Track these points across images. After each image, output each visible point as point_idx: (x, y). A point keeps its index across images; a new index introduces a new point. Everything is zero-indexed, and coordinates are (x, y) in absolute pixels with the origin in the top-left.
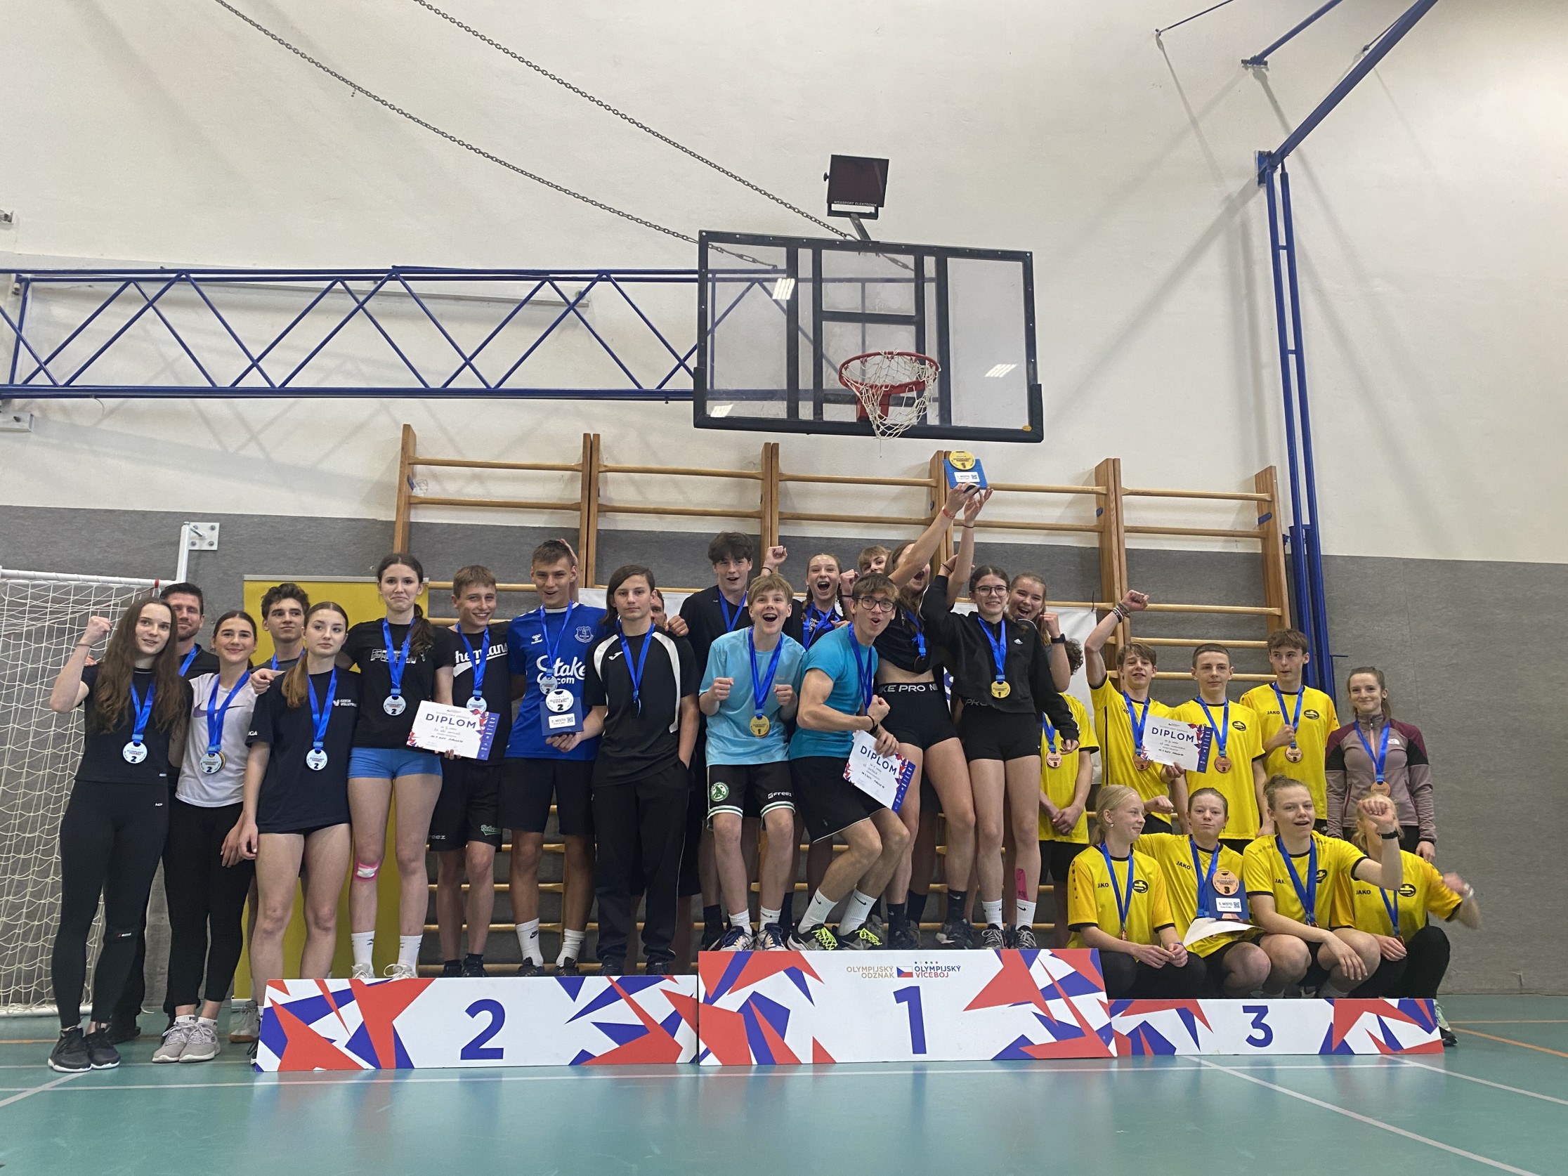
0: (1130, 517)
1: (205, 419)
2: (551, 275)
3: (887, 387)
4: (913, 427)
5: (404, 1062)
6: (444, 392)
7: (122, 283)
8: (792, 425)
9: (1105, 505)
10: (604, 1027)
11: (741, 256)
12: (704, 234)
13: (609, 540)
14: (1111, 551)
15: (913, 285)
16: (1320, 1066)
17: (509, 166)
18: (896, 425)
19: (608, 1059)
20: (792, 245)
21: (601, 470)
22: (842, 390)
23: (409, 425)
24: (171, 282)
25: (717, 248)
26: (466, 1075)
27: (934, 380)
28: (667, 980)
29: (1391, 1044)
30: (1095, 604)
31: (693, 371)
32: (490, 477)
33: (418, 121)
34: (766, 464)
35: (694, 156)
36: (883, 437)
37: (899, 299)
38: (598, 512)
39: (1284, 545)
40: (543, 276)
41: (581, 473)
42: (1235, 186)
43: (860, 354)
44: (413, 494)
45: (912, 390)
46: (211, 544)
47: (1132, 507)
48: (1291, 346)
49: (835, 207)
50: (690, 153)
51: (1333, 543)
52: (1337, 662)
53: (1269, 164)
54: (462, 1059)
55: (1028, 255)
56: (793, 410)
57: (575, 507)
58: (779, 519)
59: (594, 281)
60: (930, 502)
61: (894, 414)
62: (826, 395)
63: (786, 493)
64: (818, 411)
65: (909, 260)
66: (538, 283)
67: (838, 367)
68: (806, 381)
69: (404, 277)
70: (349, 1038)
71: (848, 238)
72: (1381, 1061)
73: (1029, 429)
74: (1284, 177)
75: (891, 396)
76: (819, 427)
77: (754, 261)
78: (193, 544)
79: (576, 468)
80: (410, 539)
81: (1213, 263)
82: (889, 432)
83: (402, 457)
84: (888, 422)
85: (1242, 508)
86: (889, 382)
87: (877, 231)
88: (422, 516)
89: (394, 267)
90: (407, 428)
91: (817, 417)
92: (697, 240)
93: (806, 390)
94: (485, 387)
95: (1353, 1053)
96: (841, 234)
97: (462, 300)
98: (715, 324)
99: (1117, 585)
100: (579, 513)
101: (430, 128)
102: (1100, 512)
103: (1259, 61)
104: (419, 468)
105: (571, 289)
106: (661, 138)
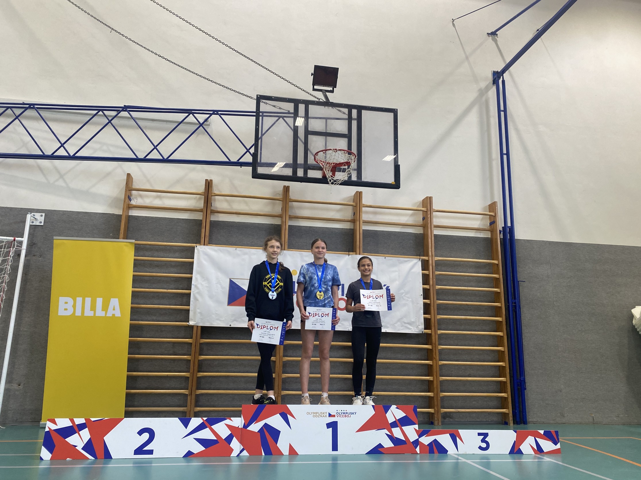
0: (436, 221)
1: (40, 168)
2: (193, 111)
3: (334, 164)
4: (345, 181)
5: (107, 455)
6: (145, 160)
7: (5, 109)
8: (294, 178)
9: (426, 216)
10: (199, 440)
11: (274, 106)
12: (259, 96)
13: (215, 225)
14: (428, 235)
15: (347, 121)
16: (509, 460)
17: (176, 64)
18: (338, 180)
19: (200, 454)
20: (296, 102)
21: (212, 195)
22: (316, 164)
23: (129, 174)
24: (26, 109)
25: (264, 103)
26: (136, 462)
27: (354, 162)
28: (228, 420)
29: (539, 450)
30: (421, 257)
31: (252, 154)
32: (164, 197)
33: (138, 44)
34: (284, 194)
35: (256, 63)
36: (332, 185)
37: (341, 127)
38: (211, 213)
39: (500, 234)
40: (189, 112)
41: (204, 196)
42: (483, 85)
43: (324, 149)
44: (131, 203)
45: (345, 165)
46: (41, 222)
47: (437, 217)
48: (505, 151)
49: (316, 87)
50: (255, 62)
51: (520, 234)
52: (521, 284)
53: (497, 76)
54: (134, 454)
55: (396, 110)
56: (295, 172)
57: (201, 211)
58: (289, 218)
59: (211, 115)
60: (353, 213)
61: (338, 175)
62: (309, 166)
63: (292, 207)
64: (305, 173)
65: (346, 110)
66: (187, 114)
67: (314, 154)
68: (300, 160)
69: (129, 110)
70: (84, 445)
71: (321, 100)
72: (535, 458)
73: (394, 183)
74: (503, 82)
75: (336, 168)
76: (306, 179)
77: (280, 108)
78: (33, 222)
79: (201, 194)
80: (128, 223)
81: (473, 117)
82: (335, 183)
83: (126, 187)
84: (335, 179)
85: (482, 219)
86: (335, 161)
87: (332, 98)
88: (134, 213)
89: (124, 105)
90: (129, 175)
91: (305, 175)
92: (256, 98)
93: (300, 164)
94: (162, 158)
95: (523, 454)
96: (318, 98)
97: (155, 121)
98: (262, 135)
99: (430, 250)
100: (202, 213)
101: (143, 47)
102: (424, 219)
103: (494, 34)
104: (134, 192)
105: (201, 118)
106: (242, 55)
